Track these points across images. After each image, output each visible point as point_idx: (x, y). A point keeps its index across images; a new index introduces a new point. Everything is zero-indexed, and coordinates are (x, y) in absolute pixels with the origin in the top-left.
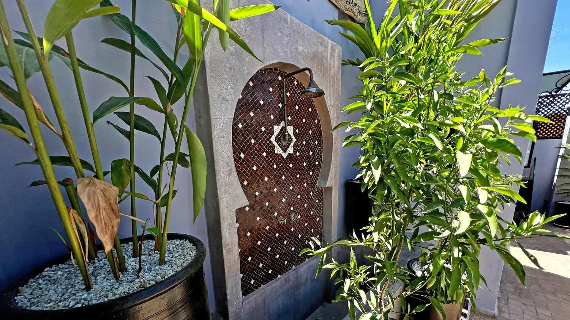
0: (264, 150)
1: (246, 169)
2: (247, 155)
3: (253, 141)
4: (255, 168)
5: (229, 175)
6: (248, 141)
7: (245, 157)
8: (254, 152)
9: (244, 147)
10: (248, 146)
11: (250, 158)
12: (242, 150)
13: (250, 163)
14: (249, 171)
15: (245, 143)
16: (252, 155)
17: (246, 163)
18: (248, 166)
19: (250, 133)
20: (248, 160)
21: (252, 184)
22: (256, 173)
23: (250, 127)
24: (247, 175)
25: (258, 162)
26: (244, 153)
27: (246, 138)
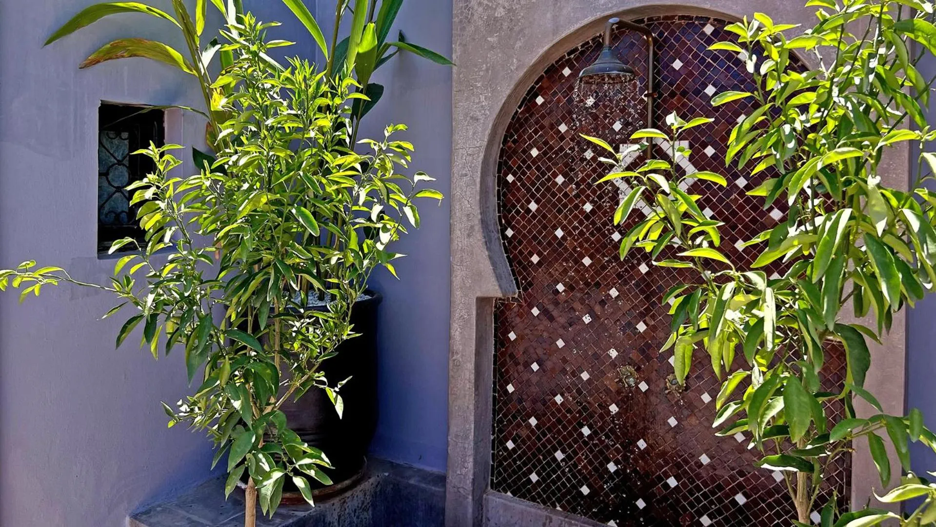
0: (588, 197)
1: (540, 233)
2: (544, 206)
3: (560, 180)
4: (559, 233)
5: (469, 236)
6: (549, 180)
7: (537, 210)
8: (560, 200)
9: (538, 190)
10: (548, 190)
11: (550, 211)
12: (533, 196)
13: (550, 221)
14: (544, 237)
15: (542, 184)
16: (554, 205)
17: (539, 222)
18: (545, 227)
19: (555, 164)
20: (544, 216)
21: (550, 264)
22: (560, 244)
23: (556, 153)
24: (540, 243)
25: (570, 222)
26: (537, 202)
27: (543, 174)
